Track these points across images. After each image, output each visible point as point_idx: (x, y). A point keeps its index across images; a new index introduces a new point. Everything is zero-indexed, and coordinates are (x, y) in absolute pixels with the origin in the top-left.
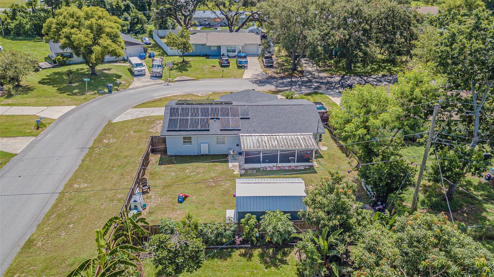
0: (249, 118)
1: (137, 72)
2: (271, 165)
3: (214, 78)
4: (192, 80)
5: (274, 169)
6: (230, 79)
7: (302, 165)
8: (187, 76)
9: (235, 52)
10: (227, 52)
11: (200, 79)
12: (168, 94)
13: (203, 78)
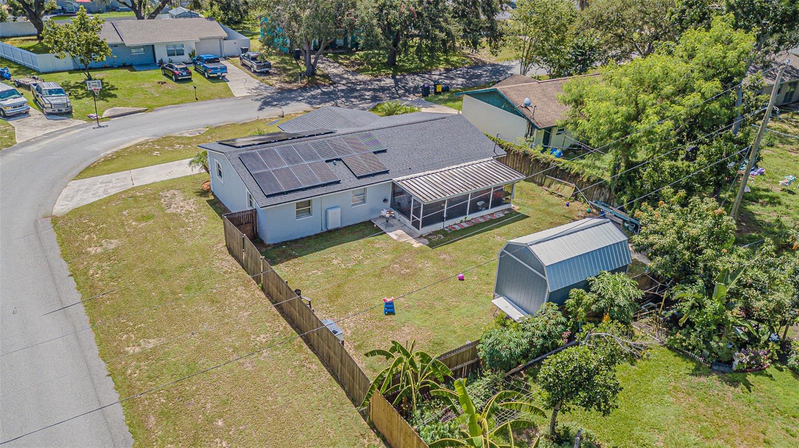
0: (384, 151)
1: (10, 108)
2: (457, 220)
3: (182, 102)
4: (140, 112)
5: (466, 225)
6: (212, 101)
7: (497, 211)
8: (124, 106)
9: (183, 54)
10: (169, 55)
11: (155, 109)
12: (122, 144)
13: (163, 106)
